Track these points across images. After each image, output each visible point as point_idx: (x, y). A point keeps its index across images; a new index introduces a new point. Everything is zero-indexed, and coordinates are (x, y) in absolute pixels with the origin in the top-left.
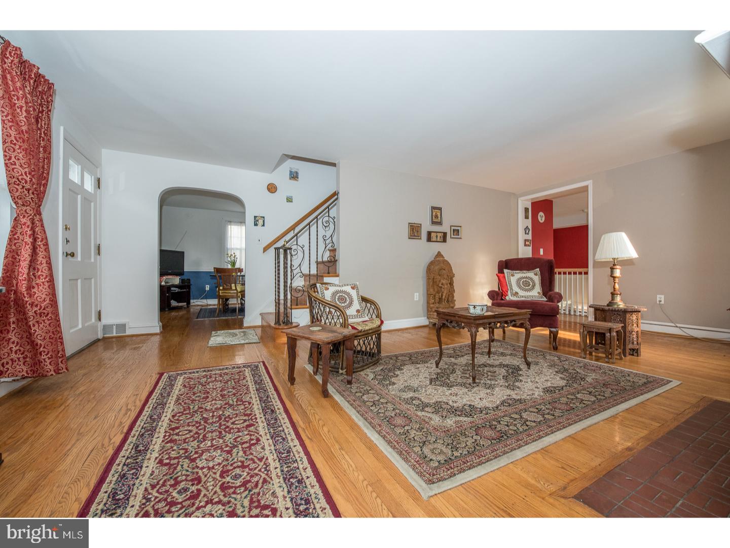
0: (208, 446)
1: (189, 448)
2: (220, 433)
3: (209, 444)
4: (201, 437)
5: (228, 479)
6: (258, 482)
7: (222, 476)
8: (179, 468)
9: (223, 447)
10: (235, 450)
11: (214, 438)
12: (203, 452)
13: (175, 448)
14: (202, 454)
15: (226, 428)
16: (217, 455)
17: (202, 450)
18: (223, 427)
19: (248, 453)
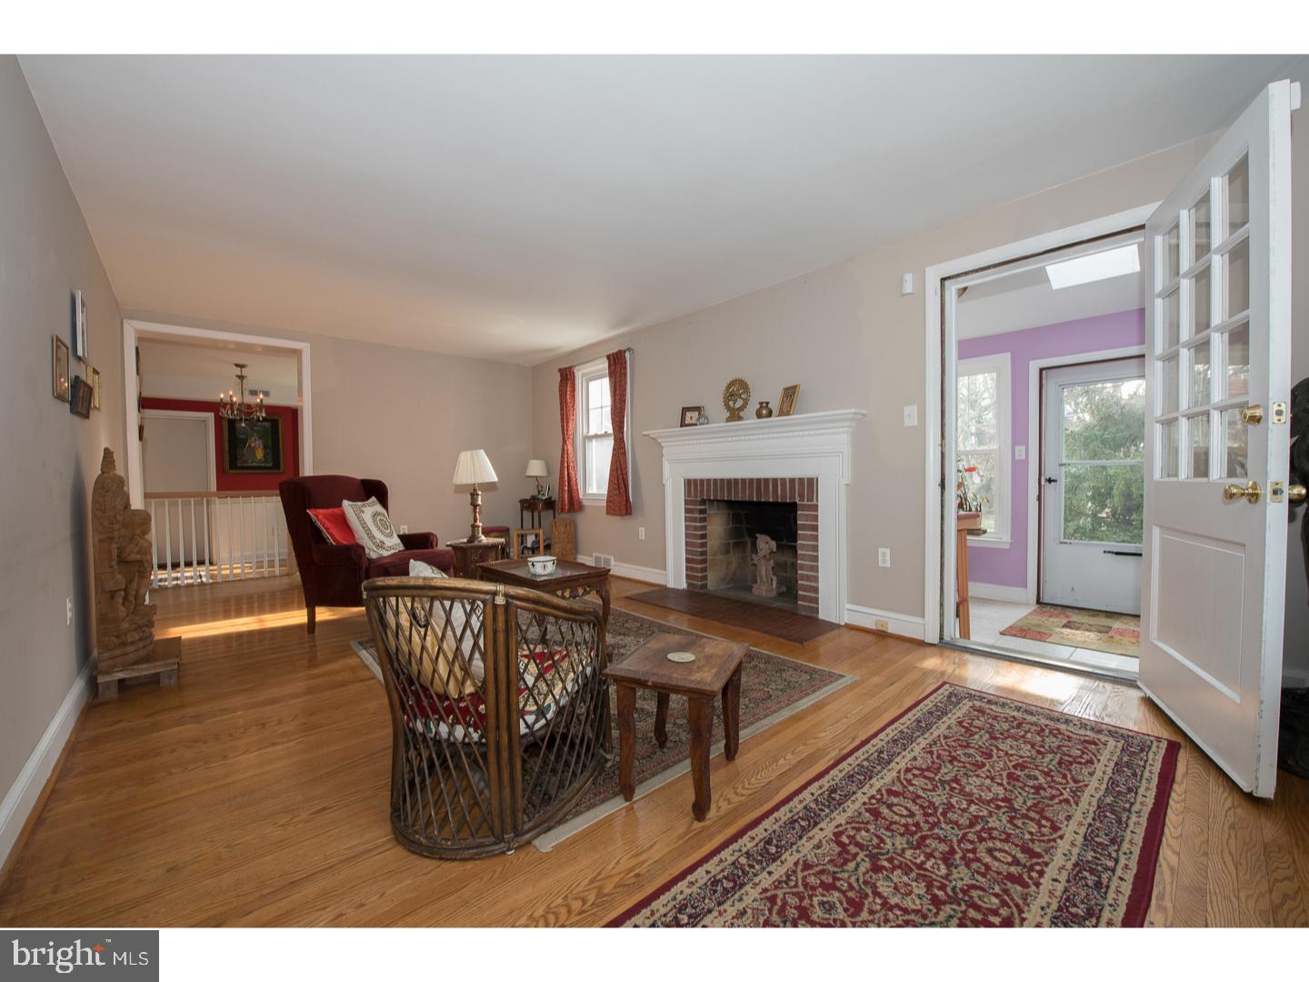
0: (977, 807)
1: (1005, 822)
2: (944, 814)
3: (973, 808)
4: (978, 827)
5: (979, 759)
6: (954, 741)
7: (983, 765)
8: (1029, 803)
9: (957, 791)
10: (947, 778)
11: (960, 812)
12: (989, 802)
13: (1027, 836)
14: (991, 800)
15: (931, 815)
16: (973, 787)
17: (989, 806)
18: (931, 819)
19: (936, 766)
